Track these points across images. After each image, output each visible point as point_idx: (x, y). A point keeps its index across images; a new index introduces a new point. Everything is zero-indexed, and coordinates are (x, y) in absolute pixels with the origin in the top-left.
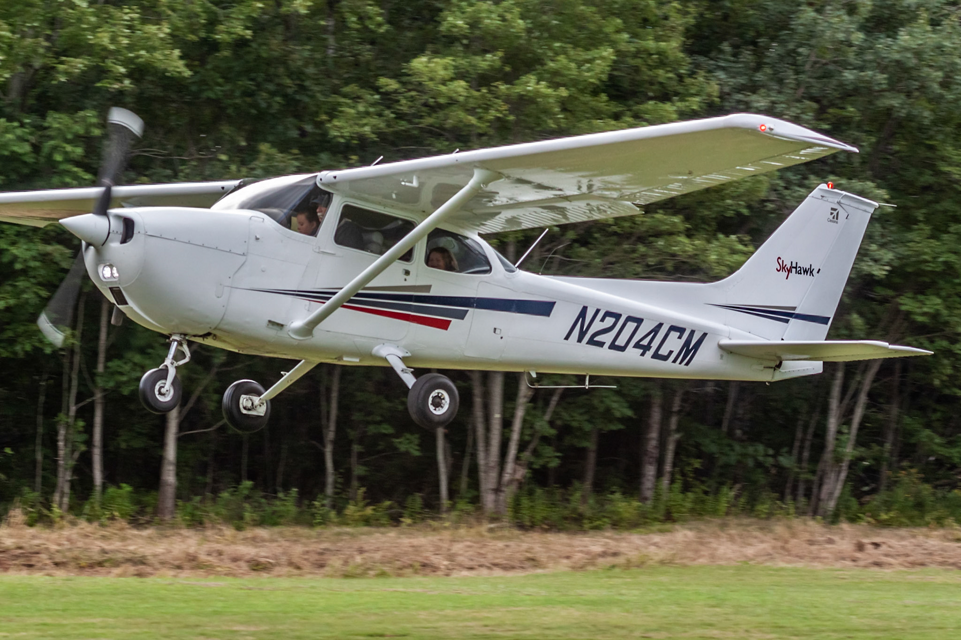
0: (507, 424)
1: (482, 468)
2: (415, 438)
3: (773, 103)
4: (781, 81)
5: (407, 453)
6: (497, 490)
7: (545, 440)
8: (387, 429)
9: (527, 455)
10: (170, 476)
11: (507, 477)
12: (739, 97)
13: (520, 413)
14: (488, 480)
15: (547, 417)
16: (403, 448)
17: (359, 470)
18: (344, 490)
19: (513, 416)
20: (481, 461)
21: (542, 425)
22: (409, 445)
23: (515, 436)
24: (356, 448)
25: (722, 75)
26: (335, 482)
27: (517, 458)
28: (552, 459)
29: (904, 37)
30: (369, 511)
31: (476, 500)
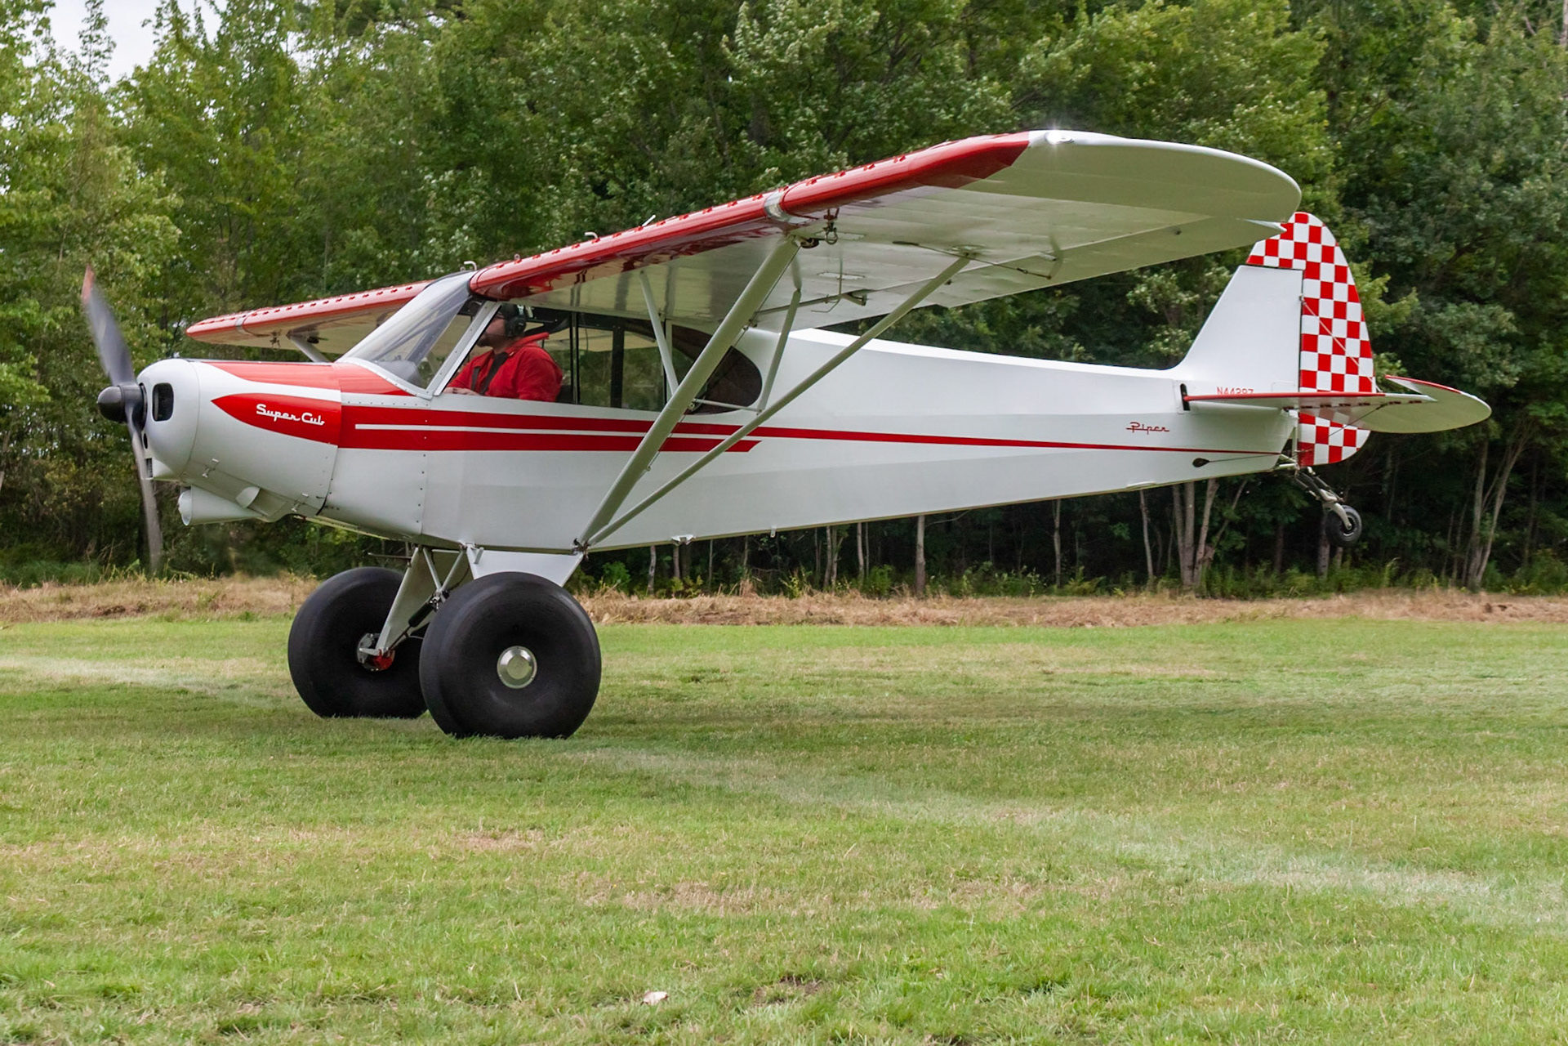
0: (1199, 514)
1: (1180, 549)
2: (1126, 526)
3: (1415, 243)
4: (1422, 226)
5: (1120, 538)
6: (1193, 567)
7: (1232, 525)
8: (1103, 519)
9: (1216, 539)
10: (921, 559)
11: (1200, 556)
12: (1386, 239)
13: (1209, 504)
14: (1186, 560)
15: (1234, 507)
16: (1116, 533)
17: (1080, 552)
18: (1068, 568)
19: (1203, 505)
20: (1180, 544)
21: (1230, 512)
22: (1121, 531)
23: (1206, 522)
24: (1078, 533)
25: (1370, 222)
26: (1062, 562)
27: (1208, 541)
28: (1239, 541)
29: (1527, 184)
30: (1086, 585)
31: (1176, 574)
